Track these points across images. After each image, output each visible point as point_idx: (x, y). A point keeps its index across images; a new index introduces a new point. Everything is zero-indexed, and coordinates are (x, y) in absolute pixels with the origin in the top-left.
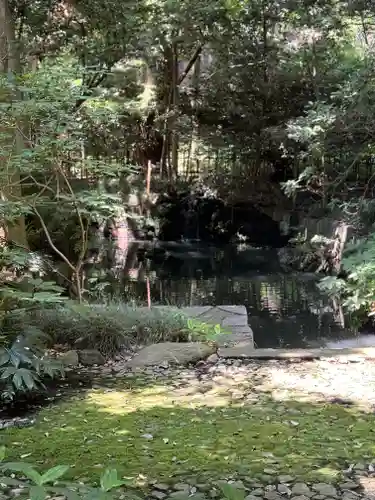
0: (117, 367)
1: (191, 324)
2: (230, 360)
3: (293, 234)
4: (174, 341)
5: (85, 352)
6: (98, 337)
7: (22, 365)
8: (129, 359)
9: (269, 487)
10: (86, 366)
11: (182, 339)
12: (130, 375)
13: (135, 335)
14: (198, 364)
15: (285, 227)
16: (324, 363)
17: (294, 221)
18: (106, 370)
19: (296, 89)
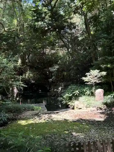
0: (21, 116)
1: (35, 107)
2: (43, 114)
3: (50, 89)
4: (32, 110)
5: (14, 114)
6: (17, 111)
7: (4, 116)
8: (23, 114)
9: (56, 135)
10: (15, 116)
11: (33, 110)
12: (24, 118)
13: (24, 110)
14: (37, 115)
15: (48, 88)
16: (61, 113)
17: (50, 87)
18: (19, 117)
19: (50, 61)
